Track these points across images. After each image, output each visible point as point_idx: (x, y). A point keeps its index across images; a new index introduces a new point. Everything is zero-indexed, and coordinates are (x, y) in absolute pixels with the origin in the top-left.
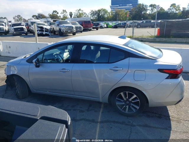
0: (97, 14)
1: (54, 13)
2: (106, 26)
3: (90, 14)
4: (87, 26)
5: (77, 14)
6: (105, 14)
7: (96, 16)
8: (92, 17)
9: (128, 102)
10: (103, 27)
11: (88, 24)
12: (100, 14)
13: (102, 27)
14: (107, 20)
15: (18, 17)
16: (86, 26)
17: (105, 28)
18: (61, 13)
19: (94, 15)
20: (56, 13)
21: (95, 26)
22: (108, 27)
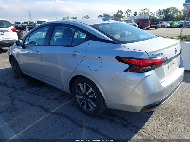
0: (165, 14)
1: (119, 13)
2: (169, 25)
3: (157, 13)
4: (144, 25)
5: (142, 13)
6: (174, 13)
7: (163, 15)
8: (159, 16)
9: (85, 97)
10: (166, 26)
11: (146, 23)
12: (169, 14)
13: (163, 27)
14: (176, 20)
15: (86, 17)
16: (142, 25)
17: (168, 27)
18: (125, 13)
19: (161, 14)
20: (121, 13)
21: (153, 25)
22: (173, 27)
